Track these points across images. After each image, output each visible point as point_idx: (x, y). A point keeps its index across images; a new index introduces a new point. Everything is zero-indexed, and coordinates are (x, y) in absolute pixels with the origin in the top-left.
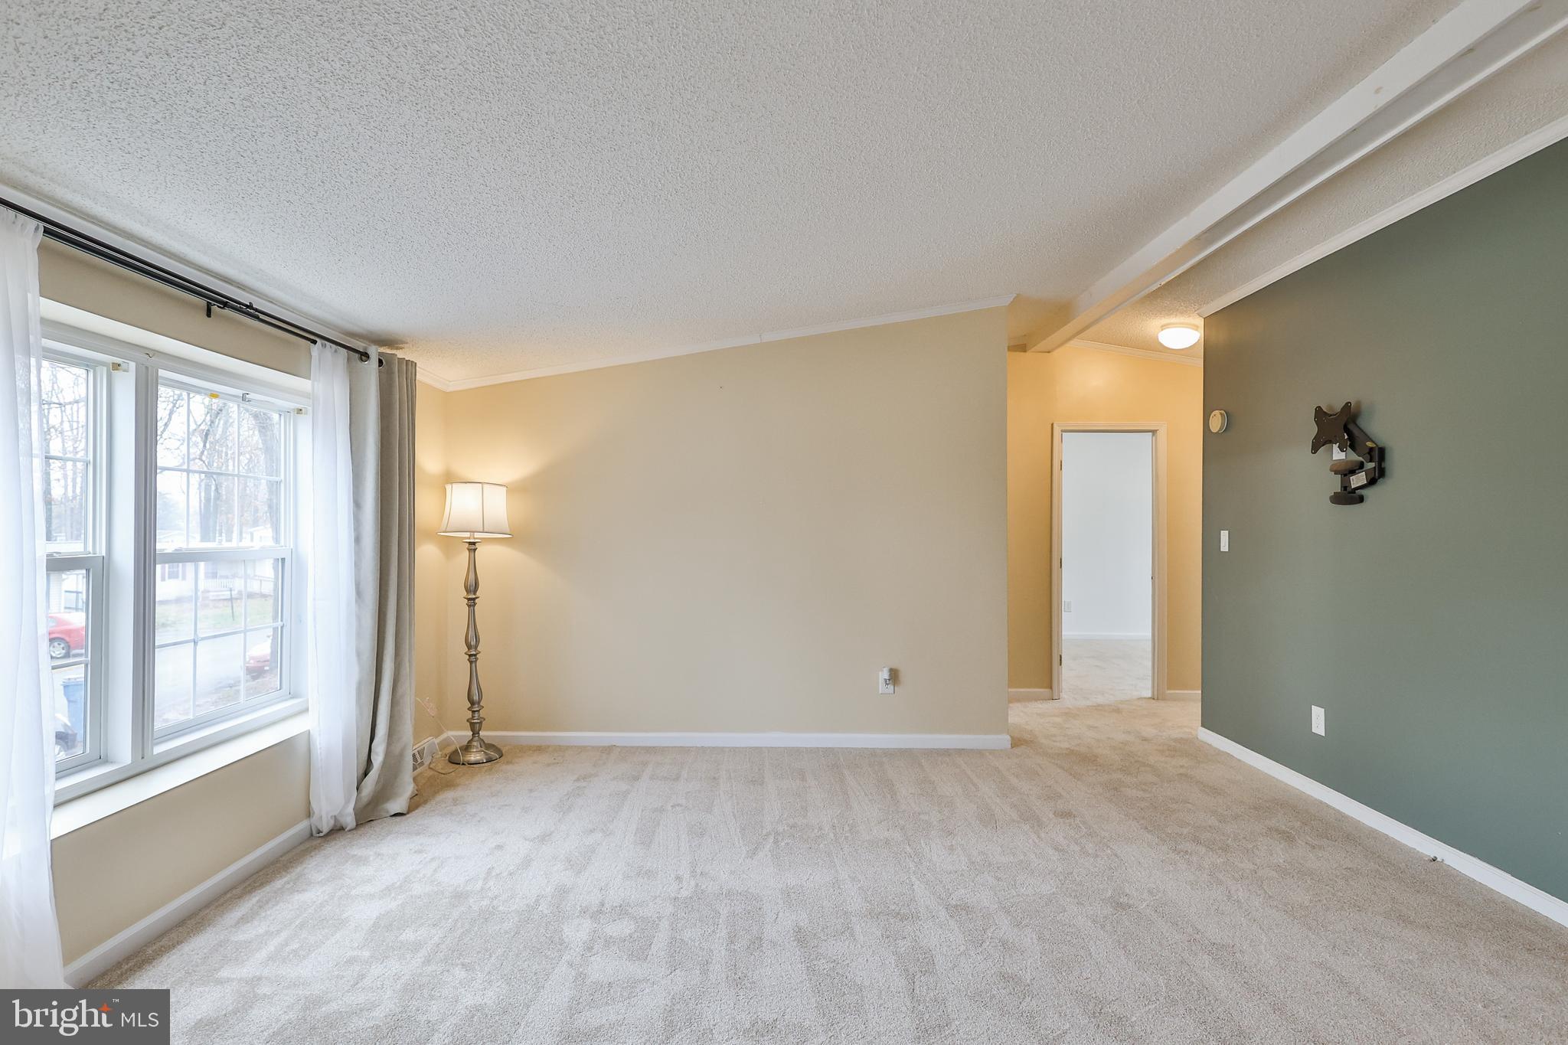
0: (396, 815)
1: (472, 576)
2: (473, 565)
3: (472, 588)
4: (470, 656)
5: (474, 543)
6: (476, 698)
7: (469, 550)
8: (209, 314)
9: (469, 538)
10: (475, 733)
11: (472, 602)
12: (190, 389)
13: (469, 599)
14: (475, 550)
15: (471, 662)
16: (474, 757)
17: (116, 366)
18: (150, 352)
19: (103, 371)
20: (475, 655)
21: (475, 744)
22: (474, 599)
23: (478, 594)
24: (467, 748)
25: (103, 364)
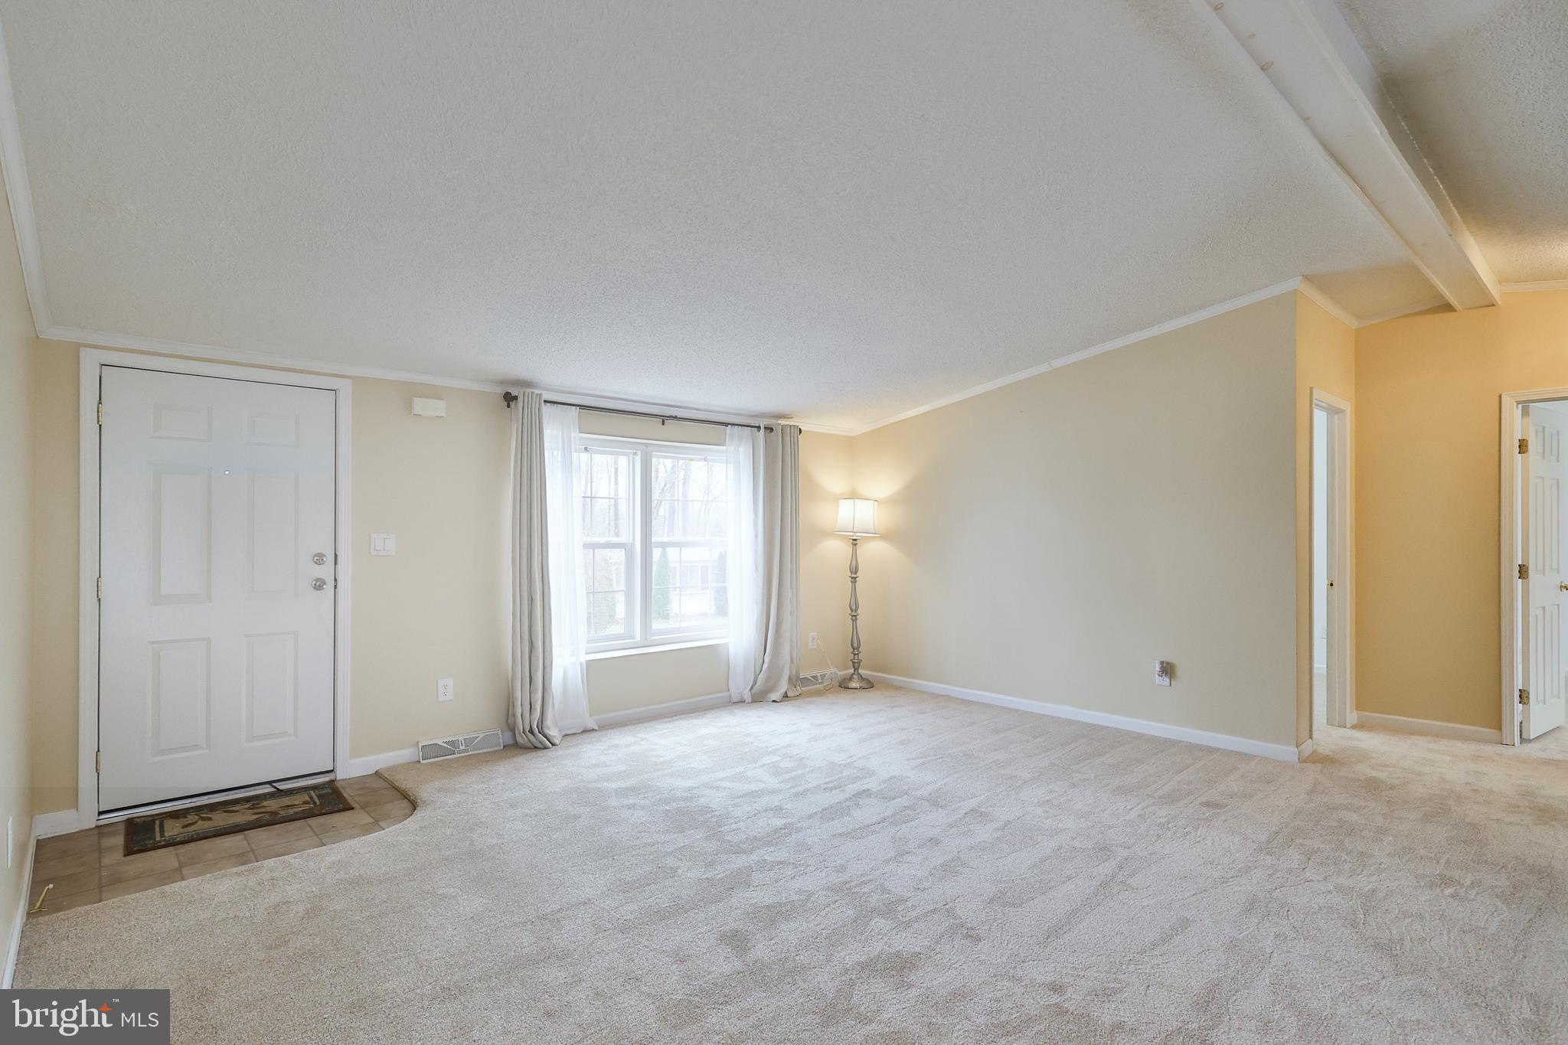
0: (774, 701)
1: (854, 563)
2: (854, 554)
3: (854, 570)
4: (853, 616)
5: (855, 540)
6: (855, 645)
7: (853, 544)
8: (663, 424)
9: (853, 536)
10: (856, 669)
11: (854, 580)
12: (678, 459)
13: (852, 578)
14: (856, 544)
15: (853, 621)
16: (853, 685)
17: (635, 454)
18: (647, 445)
19: (631, 456)
20: (855, 616)
21: (855, 676)
22: (855, 578)
23: (858, 575)
24: (851, 678)
25: (631, 453)
